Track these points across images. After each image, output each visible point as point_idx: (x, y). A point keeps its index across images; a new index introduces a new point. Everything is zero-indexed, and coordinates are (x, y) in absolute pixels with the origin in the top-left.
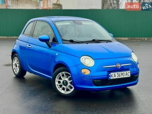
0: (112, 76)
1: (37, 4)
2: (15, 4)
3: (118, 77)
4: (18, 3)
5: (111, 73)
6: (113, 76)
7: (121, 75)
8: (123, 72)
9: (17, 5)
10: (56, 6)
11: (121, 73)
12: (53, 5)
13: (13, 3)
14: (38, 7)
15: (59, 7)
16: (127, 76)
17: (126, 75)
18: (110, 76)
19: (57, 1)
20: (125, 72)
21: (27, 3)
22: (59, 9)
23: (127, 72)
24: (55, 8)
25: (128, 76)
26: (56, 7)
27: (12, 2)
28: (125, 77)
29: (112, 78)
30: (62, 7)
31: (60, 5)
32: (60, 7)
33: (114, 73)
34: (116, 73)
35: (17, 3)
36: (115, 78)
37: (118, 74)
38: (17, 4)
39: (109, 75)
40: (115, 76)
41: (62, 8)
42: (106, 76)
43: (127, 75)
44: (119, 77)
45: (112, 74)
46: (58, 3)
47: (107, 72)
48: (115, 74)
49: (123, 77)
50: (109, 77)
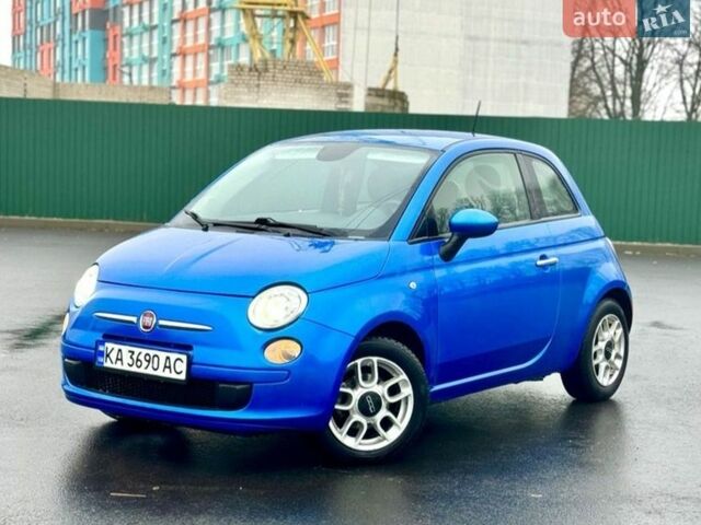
0: (108, 356)
1: (339, 91)
2: (248, 86)
3: (130, 366)
4: (261, 82)
5: (107, 344)
6: (113, 356)
7: (145, 364)
8: (152, 353)
9: (258, 92)
10: (385, 102)
11: (144, 351)
12: (369, 95)
13: (237, 85)
14: (346, 102)
15: (396, 104)
16: (167, 374)
17: (165, 367)
18: (101, 354)
19: (387, 80)
20: (163, 355)
21: (298, 84)
22: (397, 111)
23: (173, 356)
24: (379, 110)
25: (174, 376)
26: (383, 106)
27: (234, 77)
28: (159, 373)
29: (108, 364)
30: (408, 103)
31: (399, 97)
32: (399, 102)
33: (117, 347)
34: (125, 349)
35: (257, 82)
36: (118, 366)
37: (133, 353)
38: (256, 89)
39: (101, 348)
40: (121, 360)
41: (407, 109)
42: (90, 348)
43: (169, 367)
44: (134, 369)
45: (109, 345)
46: (390, 86)
47: (101, 335)
48: (120, 350)
49: (150, 371)
50: (100, 359)
